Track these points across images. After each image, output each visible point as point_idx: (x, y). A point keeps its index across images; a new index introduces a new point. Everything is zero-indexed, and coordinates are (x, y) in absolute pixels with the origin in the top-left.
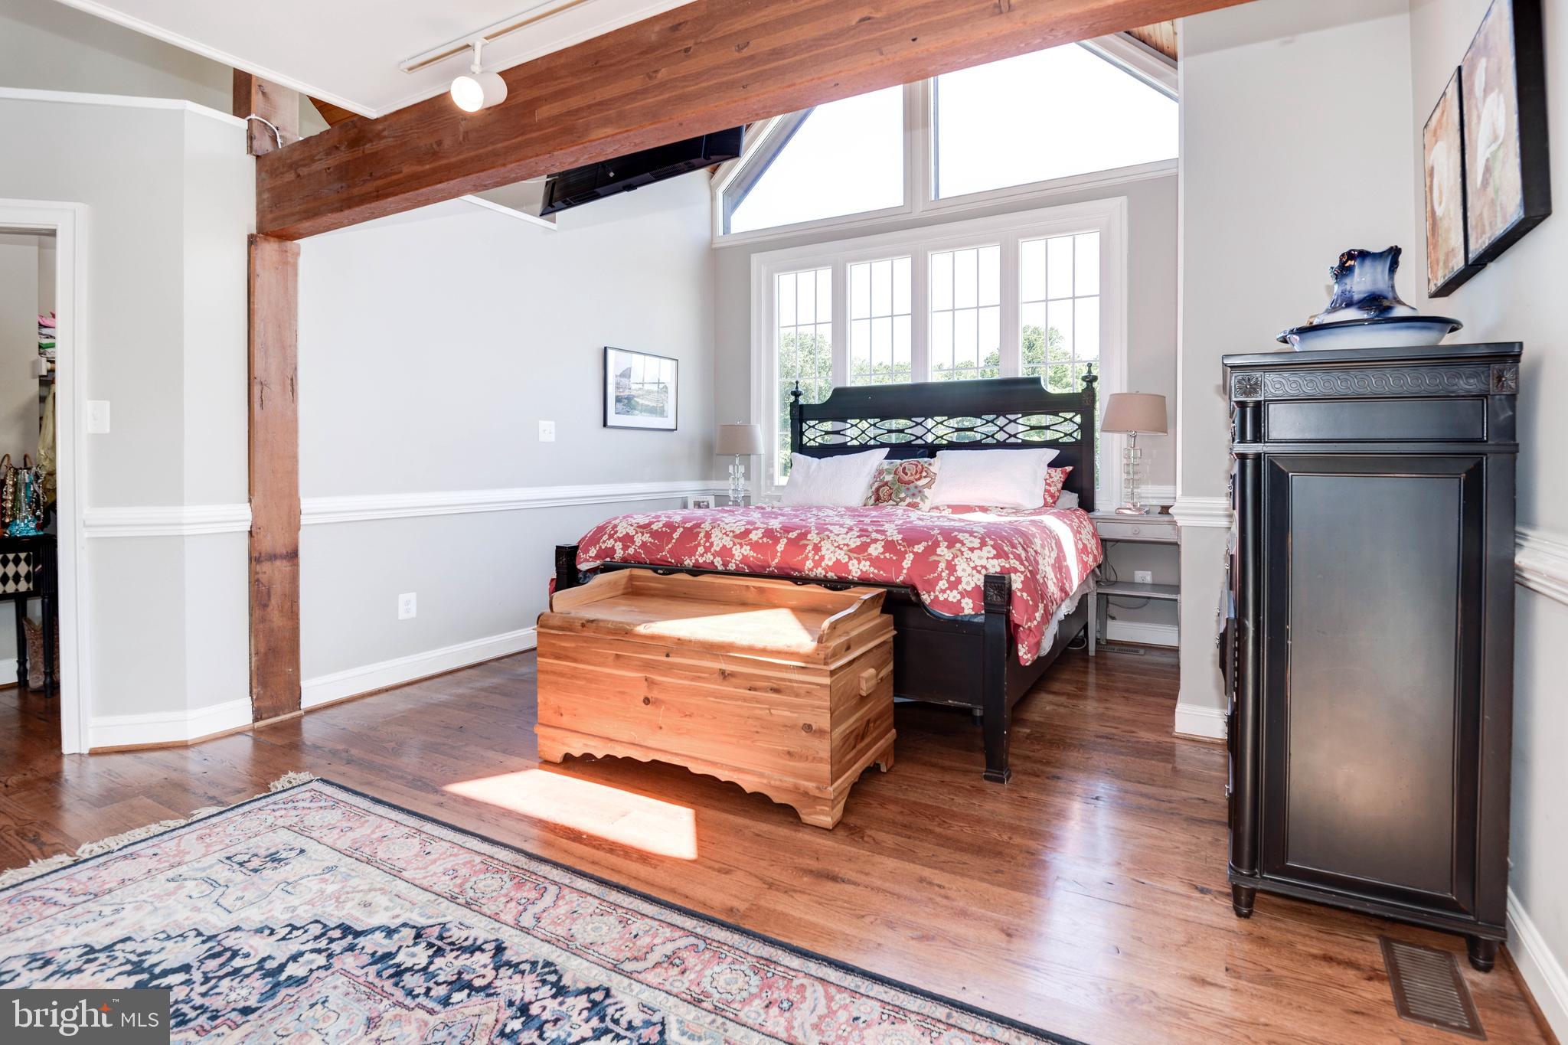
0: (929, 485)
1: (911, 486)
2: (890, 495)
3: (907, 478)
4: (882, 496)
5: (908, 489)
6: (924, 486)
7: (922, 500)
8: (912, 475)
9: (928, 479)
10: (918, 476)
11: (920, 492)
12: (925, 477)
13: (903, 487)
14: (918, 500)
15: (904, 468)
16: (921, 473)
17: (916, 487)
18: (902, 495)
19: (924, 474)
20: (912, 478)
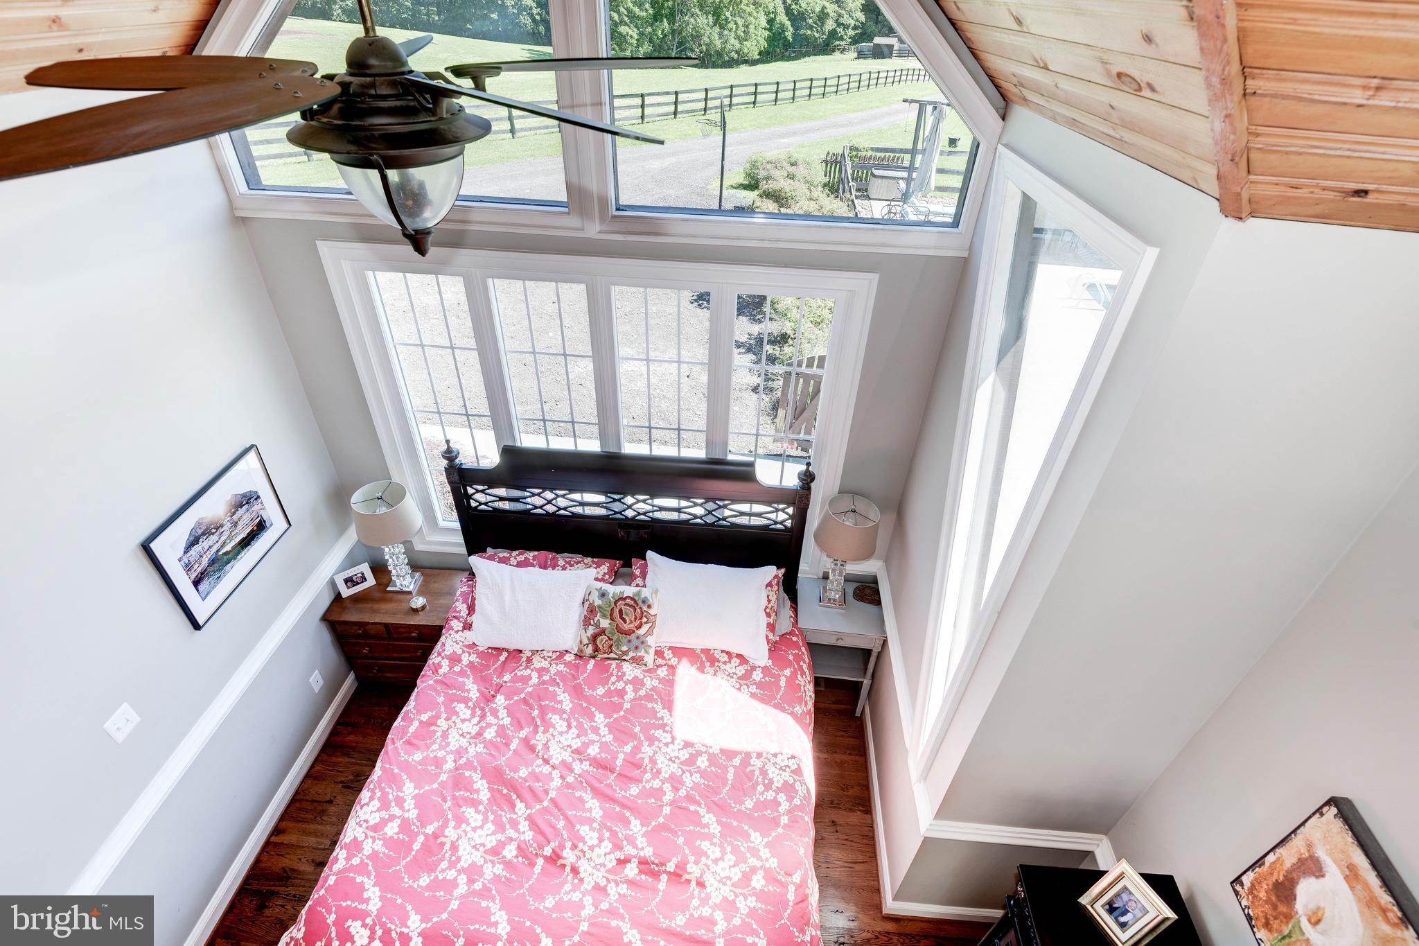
0: (650, 632)
1: (633, 637)
2: (611, 647)
3: (626, 627)
4: (601, 647)
5: (629, 641)
6: (646, 635)
7: (646, 652)
8: (631, 622)
9: (648, 626)
10: (638, 622)
11: (642, 643)
12: (646, 623)
13: (624, 639)
14: (642, 653)
15: (621, 611)
16: (641, 619)
17: (638, 638)
18: (625, 648)
19: (644, 620)
20: (631, 626)
